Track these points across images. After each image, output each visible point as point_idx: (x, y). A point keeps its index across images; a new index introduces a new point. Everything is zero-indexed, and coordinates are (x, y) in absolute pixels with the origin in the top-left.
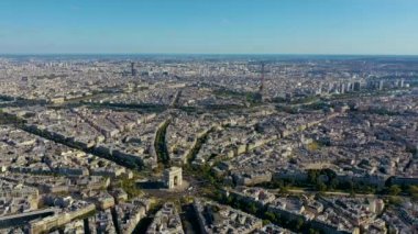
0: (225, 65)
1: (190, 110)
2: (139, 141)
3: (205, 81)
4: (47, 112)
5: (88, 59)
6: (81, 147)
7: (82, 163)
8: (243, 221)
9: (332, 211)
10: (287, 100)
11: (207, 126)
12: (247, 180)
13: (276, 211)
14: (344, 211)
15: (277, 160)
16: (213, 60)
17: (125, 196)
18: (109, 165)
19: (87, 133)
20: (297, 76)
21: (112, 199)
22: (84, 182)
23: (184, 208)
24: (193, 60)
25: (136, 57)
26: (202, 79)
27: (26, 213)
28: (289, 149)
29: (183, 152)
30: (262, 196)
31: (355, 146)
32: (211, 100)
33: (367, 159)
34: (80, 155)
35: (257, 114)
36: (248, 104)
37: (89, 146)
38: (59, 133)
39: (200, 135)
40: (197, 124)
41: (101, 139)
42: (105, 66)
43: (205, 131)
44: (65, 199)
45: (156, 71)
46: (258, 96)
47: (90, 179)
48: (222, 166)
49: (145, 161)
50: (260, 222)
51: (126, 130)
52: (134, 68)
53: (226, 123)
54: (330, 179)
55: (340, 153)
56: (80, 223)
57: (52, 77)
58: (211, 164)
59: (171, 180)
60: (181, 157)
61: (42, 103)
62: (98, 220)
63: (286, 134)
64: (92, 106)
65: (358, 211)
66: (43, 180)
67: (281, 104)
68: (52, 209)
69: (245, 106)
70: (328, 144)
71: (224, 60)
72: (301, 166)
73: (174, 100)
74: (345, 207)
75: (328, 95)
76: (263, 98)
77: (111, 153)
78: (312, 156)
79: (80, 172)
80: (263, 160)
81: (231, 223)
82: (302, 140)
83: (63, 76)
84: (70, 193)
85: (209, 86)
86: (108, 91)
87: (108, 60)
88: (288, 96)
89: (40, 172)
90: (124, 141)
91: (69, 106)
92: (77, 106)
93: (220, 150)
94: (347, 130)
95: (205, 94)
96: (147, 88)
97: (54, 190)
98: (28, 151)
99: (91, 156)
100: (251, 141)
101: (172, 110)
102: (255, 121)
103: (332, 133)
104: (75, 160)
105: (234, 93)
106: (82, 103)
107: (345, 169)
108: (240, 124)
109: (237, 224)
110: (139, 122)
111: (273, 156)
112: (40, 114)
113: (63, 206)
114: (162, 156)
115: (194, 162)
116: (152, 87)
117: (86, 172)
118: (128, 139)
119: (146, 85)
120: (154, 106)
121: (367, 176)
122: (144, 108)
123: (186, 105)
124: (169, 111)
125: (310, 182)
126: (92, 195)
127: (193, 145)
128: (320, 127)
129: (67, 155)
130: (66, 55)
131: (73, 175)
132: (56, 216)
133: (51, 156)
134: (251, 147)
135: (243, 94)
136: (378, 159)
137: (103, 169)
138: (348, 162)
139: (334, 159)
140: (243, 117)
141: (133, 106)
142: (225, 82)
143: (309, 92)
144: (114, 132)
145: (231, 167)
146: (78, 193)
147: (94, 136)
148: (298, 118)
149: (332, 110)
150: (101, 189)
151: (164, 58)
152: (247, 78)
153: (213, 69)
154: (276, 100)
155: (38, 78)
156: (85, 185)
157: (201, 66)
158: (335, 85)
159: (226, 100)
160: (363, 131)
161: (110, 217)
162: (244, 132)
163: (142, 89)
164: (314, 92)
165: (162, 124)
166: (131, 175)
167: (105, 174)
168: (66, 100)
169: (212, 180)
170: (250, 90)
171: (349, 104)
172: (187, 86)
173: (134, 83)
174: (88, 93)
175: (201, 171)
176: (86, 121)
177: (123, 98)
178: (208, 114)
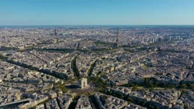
0: (98, 30)
1: (85, 51)
2: (64, 66)
3: (91, 38)
4: (17, 53)
5: (34, 28)
6: (36, 69)
7: (39, 77)
8: (119, 102)
9: (158, 97)
10: (129, 46)
11: (95, 59)
12: (117, 83)
13: (133, 97)
14: (164, 96)
15: (130, 74)
16: (92, 28)
17: (61, 92)
18: (52, 78)
19: (38, 63)
20: (131, 34)
21: (56, 94)
22: (41, 86)
23: (90, 97)
24: (83, 28)
25: (56, 27)
26: (88, 37)
27: (16, 101)
28: (134, 68)
29: (86, 71)
30: (125, 91)
31: (163, 67)
32: (94, 46)
33: (170, 72)
34: (37, 73)
35: (117, 53)
36: (111, 48)
37: (40, 69)
38: (25, 63)
39: (92, 63)
40: (89, 58)
41: (45, 65)
42: (42, 31)
43: (94, 61)
44: (33, 94)
45: (66, 33)
46: (116, 44)
47: (44, 85)
48: (105, 77)
49: (69, 76)
50: (126, 103)
51: (57, 61)
52: (56, 31)
53: (103, 57)
54: (155, 82)
55: (158, 70)
56: (43, 106)
57: (17, 36)
58: (99, 76)
59: (82, 84)
60: (85, 73)
61: (14, 49)
62: (51, 104)
63: (131, 62)
64: (38, 50)
65: (170, 96)
66: (21, 86)
67: (126, 48)
68: (28, 99)
70: (151, 66)
71: (97, 28)
73: (76, 46)
74: (164, 95)
75: (147, 44)
76: (118, 45)
77: (51, 72)
79: (38, 82)
80: (123, 74)
81: (113, 103)
82: (140, 64)
83: (22, 36)
84: (35, 92)
85: (92, 40)
86: (45, 43)
87: (43, 28)
88: (129, 44)
89: (19, 82)
90: (56, 66)
91: (27, 50)
92: (31, 50)
93: (103, 70)
94: (158, 59)
95: (91, 44)
96: (63, 41)
97: (27, 90)
98: (11, 72)
99: (42, 74)
100: (116, 65)
102: (116, 56)
103: (152, 61)
104: (35, 76)
105: (104, 43)
106: (33, 49)
107: (161, 77)
108: (109, 58)
109: (116, 104)
110: (62, 57)
111: (127, 72)
112: (14, 54)
113: (33, 98)
114: (76, 73)
115: (91, 76)
116: (65, 41)
117: (41, 82)
118: (58, 66)
120: (67, 50)
121: (171, 80)
122: (64, 51)
123: (83, 49)
124: (75, 52)
125: (146, 83)
126: (46, 92)
127: (89, 67)
128: (146, 58)
129: (30, 74)
130: (22, 26)
131: (35, 83)
132: (31, 102)
133: (23, 74)
134: (116, 68)
135: (108, 44)
136: (174, 72)
137: (49, 80)
138: (162, 74)
139: (155, 73)
140: (110, 54)
141: (58, 50)
142: (99, 38)
143: (138, 42)
144: (51, 62)
145: (109, 78)
146: (40, 91)
147: (42, 64)
148: (135, 54)
149: (150, 50)
150: (49, 89)
151: (69, 27)
152: (109, 36)
153: (92, 32)
154: (124, 46)
155: (10, 37)
156: (42, 88)
157: (87, 31)
158: (150, 39)
159: (101, 46)
160: (166, 60)
161: (56, 102)
162: (112, 61)
163: (61, 42)
164: (141, 42)
165: (73, 58)
166: (62, 82)
167: (51, 82)
168: (25, 47)
169: (101, 84)
170: (111, 41)
171: (157, 48)
172: (81, 40)
173: (57, 39)
174: (35, 44)
175: (95, 79)
176: (37, 57)
177: (52, 46)
178: (93, 53)
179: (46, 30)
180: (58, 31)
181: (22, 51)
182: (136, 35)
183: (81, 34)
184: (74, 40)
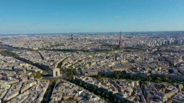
9: (113, 85)
12: (86, 74)
14: (118, 85)
26: (100, 40)
48: (80, 69)
49: (50, 67)
53: (96, 55)
54: (123, 75)
55: (135, 65)
59: (54, 73)
65: (124, 85)
69: (111, 50)
76: (120, 47)
85: (102, 43)
88: (133, 46)
94: (147, 57)
95: (97, 46)
102: (109, 55)
107: (133, 71)
108: (101, 56)
110: (61, 55)
115: (70, 68)
128: (135, 57)
134: (98, 63)
135: (114, 46)
138: (136, 68)
142: (109, 42)
154: (126, 48)
158: (157, 41)
160: (154, 58)
164: (146, 45)
166: (41, 72)
168: (39, 48)
170: (118, 44)
182: (149, 39)
183: (95, 39)
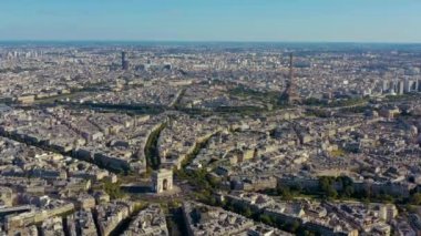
0: (249, 57)
1: (194, 112)
2: (126, 145)
3: (219, 78)
4: (15, 113)
5: (67, 48)
6: (59, 150)
7: (60, 165)
8: (233, 221)
9: (334, 216)
10: (323, 103)
11: (212, 130)
12: (247, 186)
13: (272, 215)
14: (348, 215)
15: (287, 166)
16: (234, 50)
17: (107, 198)
18: (90, 168)
19: (64, 136)
20: (346, 71)
21: (93, 200)
22: (61, 183)
23: (171, 211)
24: (207, 49)
25: (129, 45)
26: (215, 74)
27: (1, 209)
28: (305, 155)
29: (177, 157)
30: (260, 201)
31: (388, 153)
32: (223, 101)
33: (396, 167)
34: (57, 157)
35: (279, 118)
36: (270, 107)
37: (67, 149)
38: (31, 135)
39: (201, 139)
40: (199, 128)
41: (81, 142)
42: (88, 57)
43: (208, 136)
44: (41, 198)
45: (153, 64)
46: (285, 96)
47: (68, 180)
48: (220, 171)
49: (132, 165)
50: (251, 222)
51: (112, 133)
52: (125, 58)
53: (236, 127)
54: (344, 187)
55: (366, 160)
56: (60, 220)
57: (18, 70)
58: (209, 169)
59: (160, 183)
60: (174, 162)
61: (8, 102)
62: (77, 217)
63: (307, 139)
64: (70, 106)
65: (364, 215)
66: (16, 181)
67: (314, 107)
68: (28, 207)
69: (266, 109)
70: (356, 151)
71: (251, 50)
72: (313, 172)
73: (175, 99)
74: (350, 211)
75: (380, 96)
76: (291, 99)
77: (92, 156)
78: (330, 162)
79: (57, 174)
80: (271, 166)
81: (220, 223)
82: (324, 146)
83: (32, 70)
84: (45, 193)
85: (224, 84)
86: (90, 89)
87: (91, 49)
88: (325, 96)
89: (12, 173)
90: (108, 145)
91: (42, 106)
92: (51, 106)
93: (221, 155)
94: (385, 136)
95: (216, 93)
96: (141, 86)
97: (29, 190)
99: (69, 159)
100: (261, 147)
101: (172, 113)
102: (272, 126)
103: (365, 140)
104: (51, 162)
105: (255, 94)
106: (57, 103)
107: (366, 178)
108: (253, 129)
109: (226, 223)
110: (128, 125)
111: (283, 162)
112: (6, 115)
113: (39, 204)
114: (153, 161)
115: (188, 167)
116: (146, 84)
117: (64, 175)
118: (112, 143)
119: (140, 81)
120: (147, 108)
121: (389, 183)
122: (135, 109)
123: (190, 106)
124: (167, 112)
126: (70, 195)
127: (191, 150)
128: (352, 133)
129: (41, 159)
130: (34, 42)
131: (49, 176)
132: (33, 212)
133: (23, 158)
134: (260, 153)
135: (266, 94)
136: (408, 167)
137: (83, 172)
138: (372, 170)
139: (356, 166)
140: (259, 121)
141: (121, 107)
142: (246, 79)
143: (354, 93)
144: (97, 135)
145: (230, 173)
146: (56, 193)
147: (72, 139)
148: (328, 122)
149: (376, 113)
150: (82, 190)
151: (168, 47)
153: (233, 61)
154: (308, 102)
156: (63, 187)
157: (217, 58)
158: (391, 84)
159: (241, 100)
160: (405, 138)
161: (90, 215)
162: (256, 137)
163: (135, 86)
164: (362, 93)
165: (156, 128)
166: (115, 179)
167: (86, 177)
168: (36, 99)
169: (208, 186)
170: (277, 88)
171: (400, 108)
172: (193, 84)
173: (126, 79)
174: (64, 91)
175: (196, 176)
176: (63, 123)
177: (110, 97)
178: (215, 117)
179: (100, 53)
180: (133, 57)
181: (26, 109)
182: (358, 71)
183: (197, 67)
184: (171, 83)
